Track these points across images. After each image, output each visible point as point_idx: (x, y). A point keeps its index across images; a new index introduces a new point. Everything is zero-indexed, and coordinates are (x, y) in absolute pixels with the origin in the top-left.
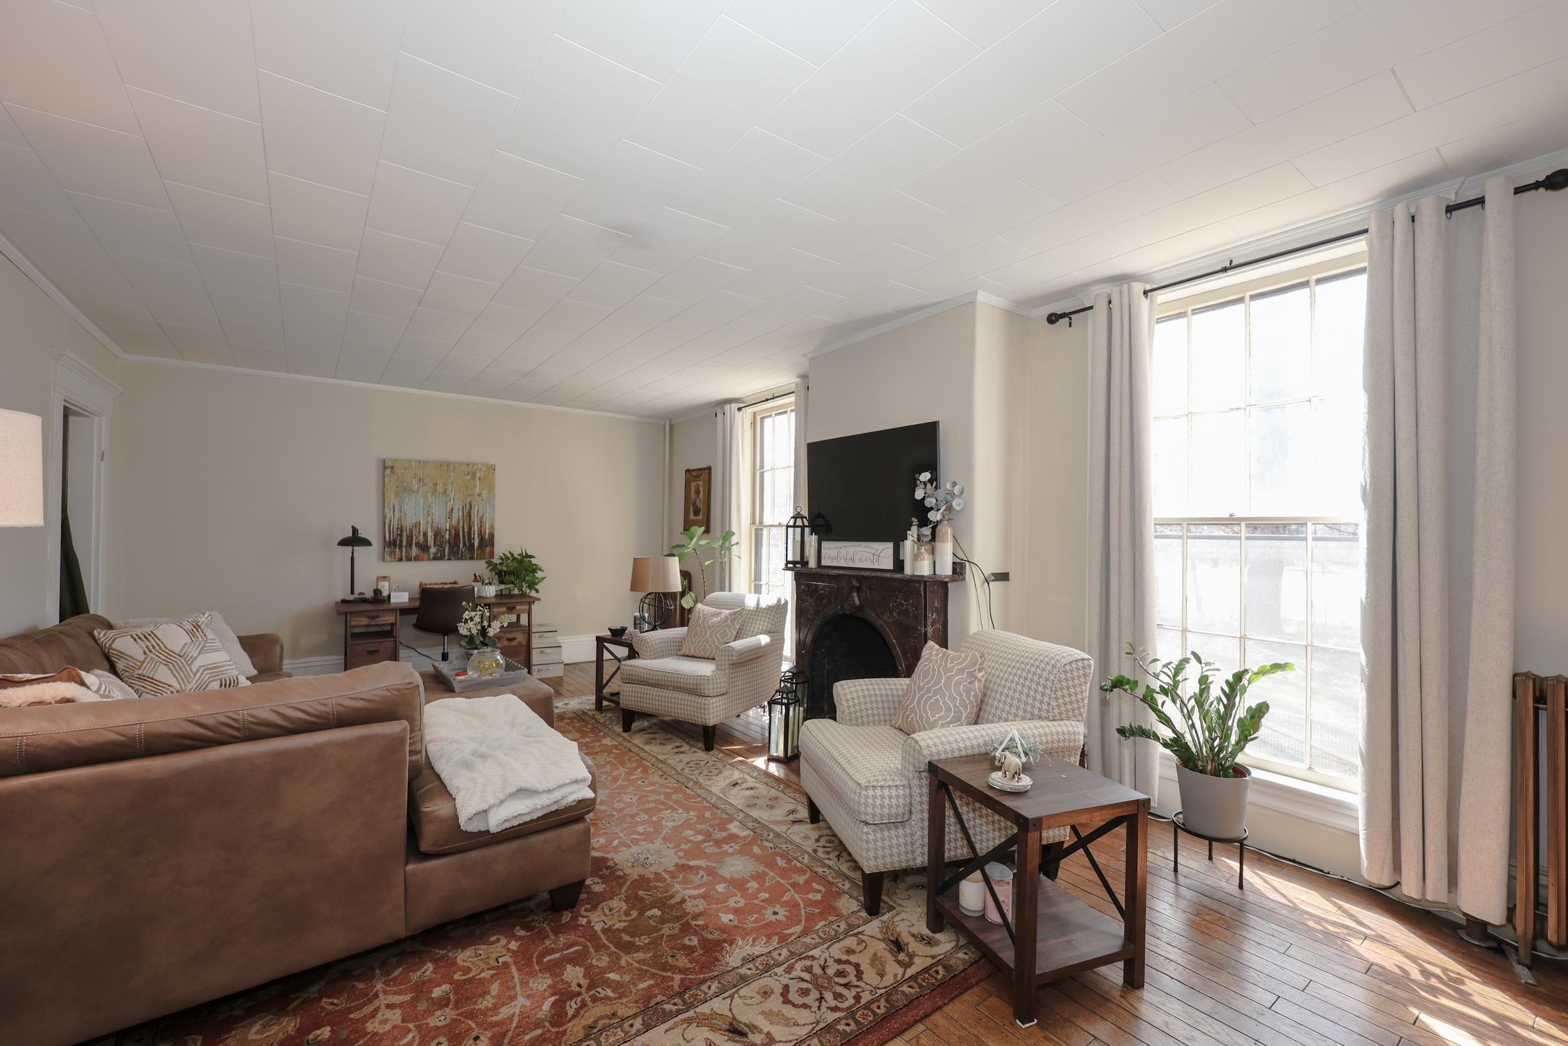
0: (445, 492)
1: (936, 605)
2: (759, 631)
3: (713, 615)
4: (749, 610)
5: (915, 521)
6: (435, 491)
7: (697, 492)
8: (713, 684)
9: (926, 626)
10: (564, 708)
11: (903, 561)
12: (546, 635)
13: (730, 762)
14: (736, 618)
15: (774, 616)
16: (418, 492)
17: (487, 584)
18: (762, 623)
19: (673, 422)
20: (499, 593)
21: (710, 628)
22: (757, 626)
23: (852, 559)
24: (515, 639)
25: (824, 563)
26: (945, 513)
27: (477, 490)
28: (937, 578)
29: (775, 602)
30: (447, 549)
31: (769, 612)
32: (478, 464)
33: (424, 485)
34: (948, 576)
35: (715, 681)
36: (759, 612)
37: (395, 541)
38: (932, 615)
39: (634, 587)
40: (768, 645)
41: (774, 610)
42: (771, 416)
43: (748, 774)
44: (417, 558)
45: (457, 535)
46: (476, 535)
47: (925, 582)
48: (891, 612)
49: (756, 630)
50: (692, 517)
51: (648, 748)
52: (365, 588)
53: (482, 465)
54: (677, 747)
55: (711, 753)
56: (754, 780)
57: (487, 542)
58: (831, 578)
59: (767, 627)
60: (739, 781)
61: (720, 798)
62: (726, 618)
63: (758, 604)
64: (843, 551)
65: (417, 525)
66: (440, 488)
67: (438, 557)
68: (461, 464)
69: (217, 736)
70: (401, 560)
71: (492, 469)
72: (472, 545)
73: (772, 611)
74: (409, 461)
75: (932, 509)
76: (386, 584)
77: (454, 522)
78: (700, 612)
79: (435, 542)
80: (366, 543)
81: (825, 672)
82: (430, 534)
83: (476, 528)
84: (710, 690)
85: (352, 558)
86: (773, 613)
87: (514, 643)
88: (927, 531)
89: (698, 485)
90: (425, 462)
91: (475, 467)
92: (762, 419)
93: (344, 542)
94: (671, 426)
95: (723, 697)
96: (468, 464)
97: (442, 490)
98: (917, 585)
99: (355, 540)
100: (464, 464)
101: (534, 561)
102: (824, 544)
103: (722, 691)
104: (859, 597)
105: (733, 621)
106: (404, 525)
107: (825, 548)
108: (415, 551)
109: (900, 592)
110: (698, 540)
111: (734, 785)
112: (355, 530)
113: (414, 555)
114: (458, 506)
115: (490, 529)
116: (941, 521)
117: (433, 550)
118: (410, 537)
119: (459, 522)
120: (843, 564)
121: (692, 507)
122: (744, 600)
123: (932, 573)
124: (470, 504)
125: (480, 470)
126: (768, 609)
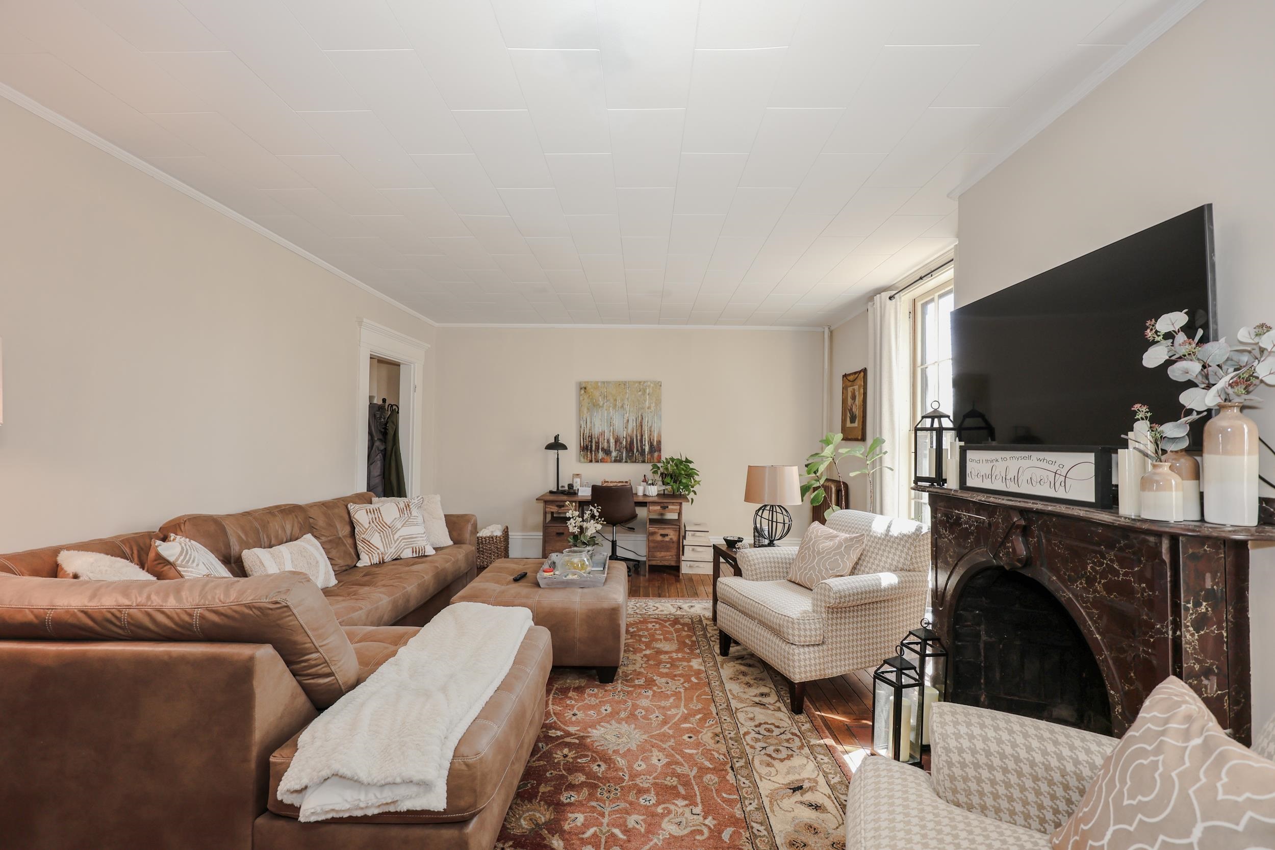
0: (622, 406)
1: (1208, 584)
2: (887, 566)
3: (827, 538)
4: (875, 537)
5: (1142, 410)
6: (616, 405)
7: (854, 398)
8: (799, 629)
9: (1177, 626)
10: (686, 611)
11: (1117, 486)
12: (698, 534)
13: (814, 742)
14: (851, 546)
15: (909, 549)
16: (603, 407)
17: (650, 484)
18: (891, 556)
19: (832, 328)
20: (662, 492)
21: (819, 553)
22: (884, 559)
23: (1016, 480)
24: (667, 535)
25: (970, 483)
26: (1230, 391)
27: (647, 404)
28: (1206, 531)
29: (913, 530)
30: (624, 453)
31: (902, 543)
32: (647, 382)
33: (607, 401)
34: (1246, 529)
35: (802, 627)
36: (889, 541)
37: (587, 446)
38: (1197, 604)
39: (748, 498)
40: (892, 588)
41: (910, 541)
42: (932, 300)
43: (826, 775)
44: (602, 461)
45: (632, 442)
46: (647, 442)
47: (1174, 539)
48: (1091, 581)
49: (882, 564)
50: (849, 424)
51: (730, 686)
52: (564, 483)
53: (651, 382)
54: (762, 695)
55: (796, 717)
56: (828, 791)
57: (656, 448)
58: (980, 507)
59: (898, 562)
60: (806, 785)
61: (761, 808)
62: (840, 545)
63: (888, 530)
64: (1000, 467)
65: (603, 433)
66: (619, 404)
67: (618, 460)
68: (635, 382)
69: (103, 631)
70: (591, 461)
71: (659, 385)
72: (643, 451)
73: (906, 541)
74: (597, 382)
75: (1190, 384)
76: (578, 480)
77: (630, 431)
78: (813, 532)
79: (616, 448)
80: (564, 447)
81: (982, 645)
82: (612, 441)
83: (646, 436)
84: (795, 635)
85: (558, 459)
86: (908, 545)
87: (667, 539)
88: (1176, 430)
89: (854, 390)
90: (608, 383)
91: (645, 384)
92: (924, 305)
93: (550, 447)
94: (831, 332)
95: (816, 648)
96: (640, 382)
97: (620, 405)
98: (1152, 539)
99: (556, 445)
100: (637, 382)
101: (691, 466)
102: (970, 455)
103: (819, 639)
104: (1026, 544)
105: (848, 548)
106: (593, 434)
107: (973, 460)
108: (601, 455)
109: (1111, 546)
110: (836, 449)
111: (795, 790)
112: (556, 438)
113: (600, 458)
114: (632, 418)
115: (657, 437)
116: (1220, 408)
117: (614, 454)
118: (597, 443)
119: (633, 431)
120: (998, 486)
121: (848, 414)
122: (871, 523)
123: (1197, 517)
124: (642, 416)
125: (649, 386)
126: (901, 539)
